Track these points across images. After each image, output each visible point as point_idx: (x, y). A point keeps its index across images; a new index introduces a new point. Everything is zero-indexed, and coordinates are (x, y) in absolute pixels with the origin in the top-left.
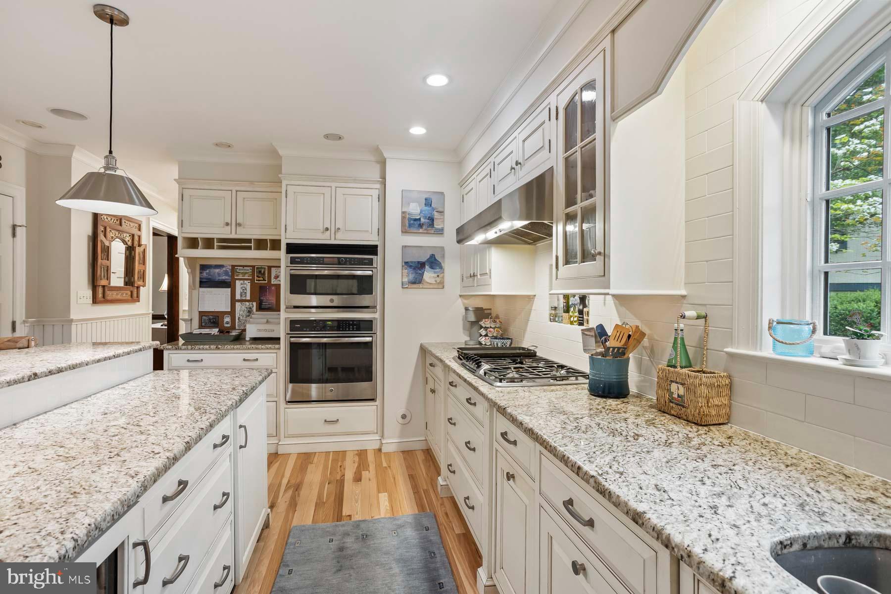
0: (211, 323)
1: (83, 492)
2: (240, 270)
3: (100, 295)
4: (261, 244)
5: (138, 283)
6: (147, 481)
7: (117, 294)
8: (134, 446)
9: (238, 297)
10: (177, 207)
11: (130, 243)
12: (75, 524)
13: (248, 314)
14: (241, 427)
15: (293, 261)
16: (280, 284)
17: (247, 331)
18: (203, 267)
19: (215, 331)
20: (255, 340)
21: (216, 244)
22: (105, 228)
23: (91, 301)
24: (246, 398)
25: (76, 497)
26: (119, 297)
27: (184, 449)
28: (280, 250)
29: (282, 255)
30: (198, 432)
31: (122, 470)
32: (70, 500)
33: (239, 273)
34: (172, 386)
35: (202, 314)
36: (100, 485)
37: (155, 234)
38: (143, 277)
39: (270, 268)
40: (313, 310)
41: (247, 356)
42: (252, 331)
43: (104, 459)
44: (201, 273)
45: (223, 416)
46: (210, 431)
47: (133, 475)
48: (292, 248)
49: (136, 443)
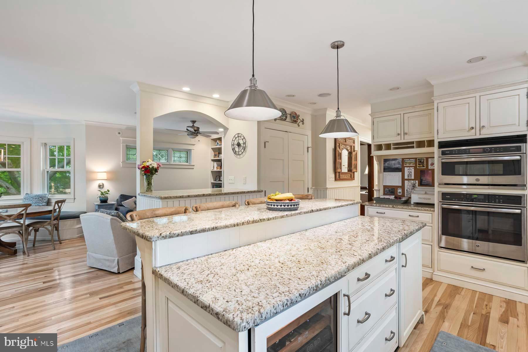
0: (390, 192)
1: (325, 263)
2: (407, 161)
3: (338, 177)
4: (421, 144)
5: (354, 170)
6: (350, 267)
7: (345, 176)
8: (346, 249)
9: (406, 177)
10: (371, 128)
11: (350, 150)
12: (321, 275)
13: (413, 188)
14: (403, 254)
15: (443, 153)
16: (434, 169)
17: (412, 198)
18: (386, 161)
19: (392, 197)
20: (418, 204)
21: (392, 147)
22: (339, 144)
23: (334, 179)
24: (407, 238)
25: (322, 264)
26: (346, 177)
27: (368, 257)
28: (434, 146)
29: (436, 150)
30: (376, 250)
31: (340, 259)
32: (320, 265)
33: (407, 163)
34: (366, 224)
35: (385, 187)
36: (331, 262)
37: (361, 144)
38: (356, 167)
39: (427, 159)
40: (465, 187)
41: (412, 214)
42: (415, 198)
43: (334, 252)
44: (384, 164)
45: (391, 245)
46: (383, 251)
47: (344, 262)
48: (442, 145)
49: (347, 249)
